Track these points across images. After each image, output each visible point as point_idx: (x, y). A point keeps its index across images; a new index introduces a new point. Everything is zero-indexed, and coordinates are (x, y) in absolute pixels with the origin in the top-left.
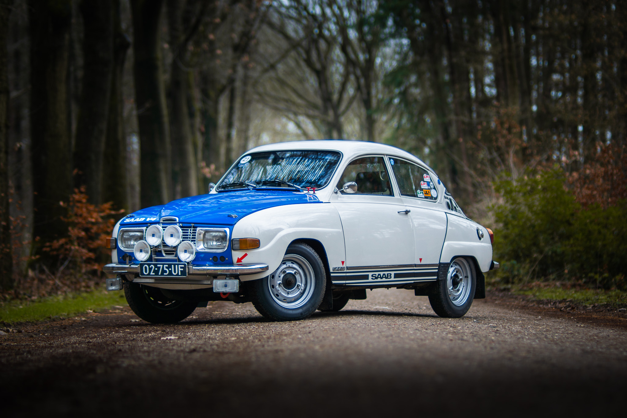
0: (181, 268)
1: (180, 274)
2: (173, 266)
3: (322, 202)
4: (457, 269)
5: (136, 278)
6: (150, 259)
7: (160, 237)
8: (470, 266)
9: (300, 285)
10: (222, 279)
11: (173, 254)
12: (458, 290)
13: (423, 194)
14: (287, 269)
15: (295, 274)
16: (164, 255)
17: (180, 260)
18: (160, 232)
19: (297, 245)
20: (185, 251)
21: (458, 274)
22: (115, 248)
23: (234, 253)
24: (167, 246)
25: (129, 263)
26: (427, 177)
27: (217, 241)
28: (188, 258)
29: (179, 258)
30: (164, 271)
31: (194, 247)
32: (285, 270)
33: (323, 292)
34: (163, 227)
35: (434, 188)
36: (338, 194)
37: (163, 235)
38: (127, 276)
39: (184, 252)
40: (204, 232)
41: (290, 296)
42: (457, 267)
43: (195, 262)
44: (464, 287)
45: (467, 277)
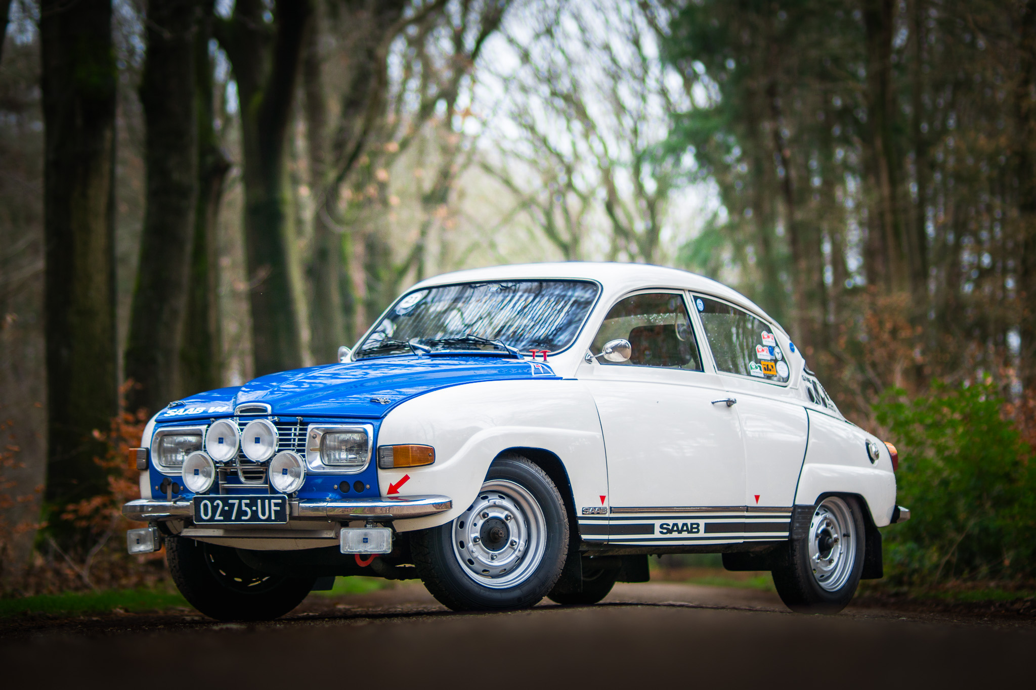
0: (276, 505)
1: (273, 518)
2: (259, 501)
3: (561, 378)
4: (828, 519)
5: (186, 527)
6: (214, 488)
7: (234, 445)
8: (853, 513)
9: (515, 542)
10: (358, 527)
11: (260, 478)
12: (831, 561)
13: (761, 369)
14: (490, 510)
15: (507, 520)
16: (243, 479)
17: (273, 490)
18: (234, 435)
19: (510, 462)
20: (285, 472)
21: (829, 528)
22: (146, 469)
23: (381, 473)
24: (250, 462)
25: (173, 497)
26: (768, 337)
27: (349, 450)
28: (289, 486)
29: (271, 486)
30: (241, 513)
31: (302, 464)
32: (486, 511)
33: (563, 556)
34: (240, 425)
35: (783, 359)
36: (593, 364)
37: (240, 440)
38: (169, 524)
39: (281, 474)
40: (322, 434)
41: (496, 563)
42: (829, 515)
43: (305, 493)
44: (842, 555)
45: (847, 535)
